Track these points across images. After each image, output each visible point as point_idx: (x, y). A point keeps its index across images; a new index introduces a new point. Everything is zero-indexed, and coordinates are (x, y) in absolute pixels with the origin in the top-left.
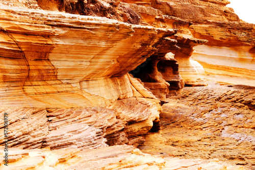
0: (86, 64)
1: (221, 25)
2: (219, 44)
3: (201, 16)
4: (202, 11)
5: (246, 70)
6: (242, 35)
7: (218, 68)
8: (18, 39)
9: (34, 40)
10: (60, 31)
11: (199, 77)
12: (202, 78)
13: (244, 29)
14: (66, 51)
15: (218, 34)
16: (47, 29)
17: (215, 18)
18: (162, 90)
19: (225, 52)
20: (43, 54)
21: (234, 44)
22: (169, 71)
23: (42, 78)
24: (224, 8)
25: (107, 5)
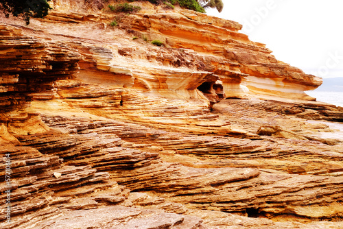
0: (177, 84)
1: (265, 65)
2: (264, 76)
3: (253, 60)
4: (254, 57)
5: (280, 92)
6: (278, 72)
7: (262, 90)
8: (157, 76)
9: (161, 77)
10: (169, 74)
11: (245, 94)
12: (247, 95)
13: (279, 68)
14: (171, 80)
15: (263, 70)
16: (166, 74)
17: (262, 61)
18: (213, 97)
19: (268, 81)
20: (164, 81)
21: (273, 77)
22: (219, 89)
23: (163, 88)
24: (268, 55)
25: (189, 61)
